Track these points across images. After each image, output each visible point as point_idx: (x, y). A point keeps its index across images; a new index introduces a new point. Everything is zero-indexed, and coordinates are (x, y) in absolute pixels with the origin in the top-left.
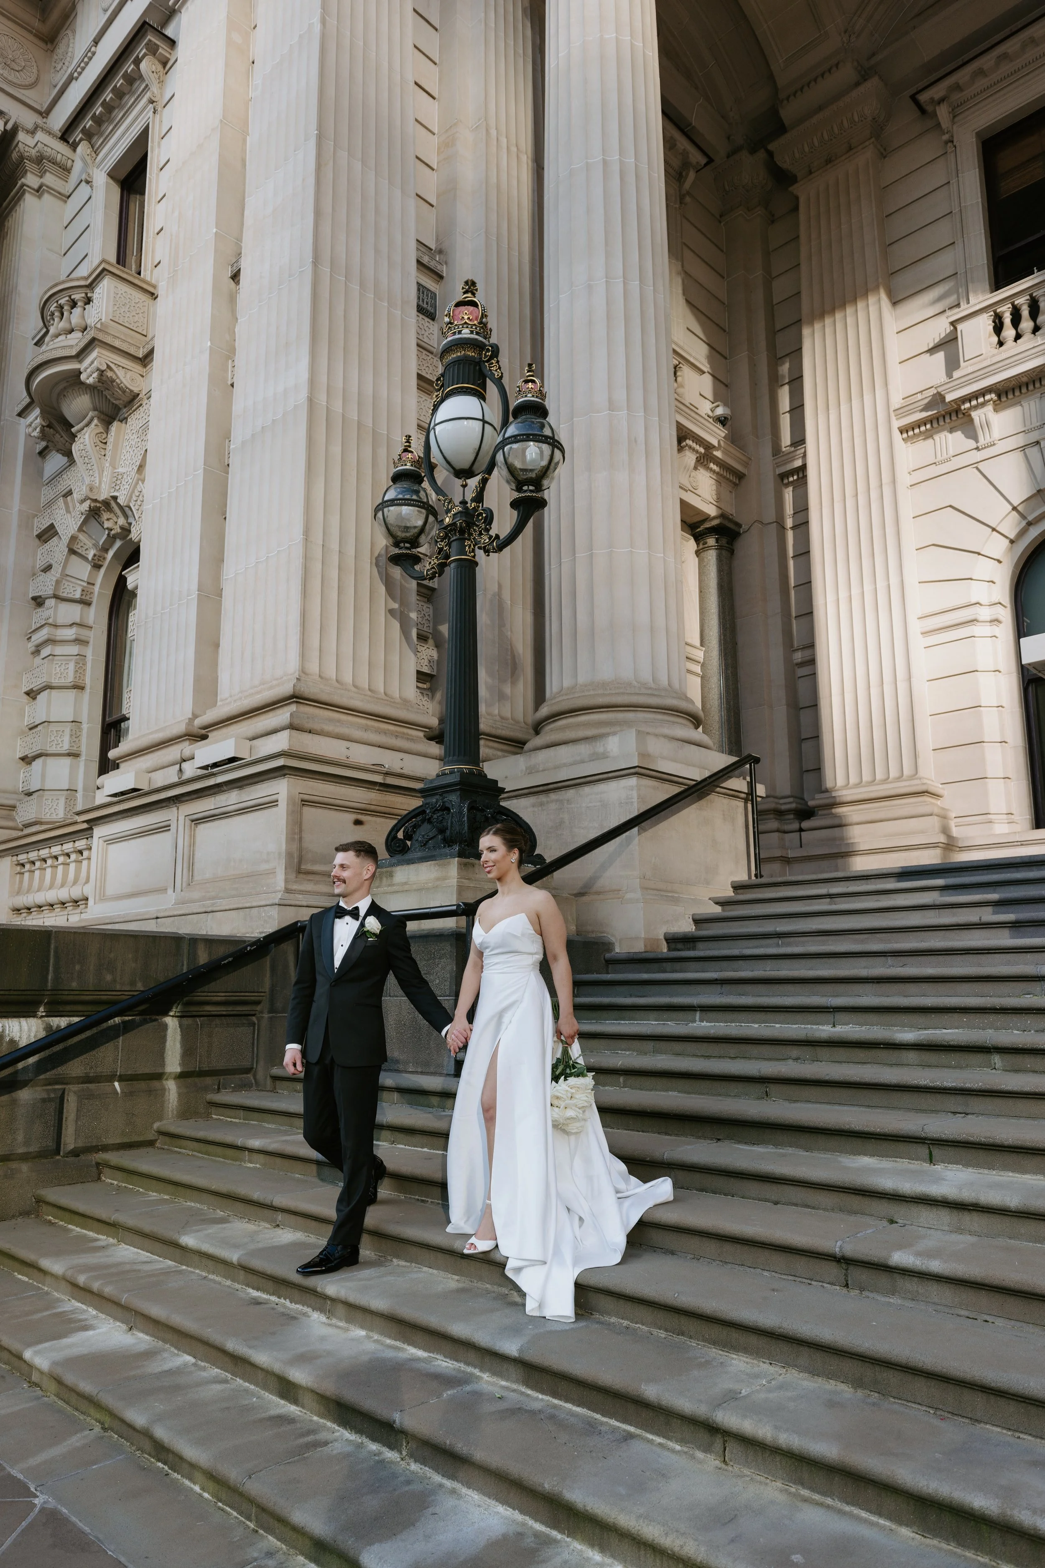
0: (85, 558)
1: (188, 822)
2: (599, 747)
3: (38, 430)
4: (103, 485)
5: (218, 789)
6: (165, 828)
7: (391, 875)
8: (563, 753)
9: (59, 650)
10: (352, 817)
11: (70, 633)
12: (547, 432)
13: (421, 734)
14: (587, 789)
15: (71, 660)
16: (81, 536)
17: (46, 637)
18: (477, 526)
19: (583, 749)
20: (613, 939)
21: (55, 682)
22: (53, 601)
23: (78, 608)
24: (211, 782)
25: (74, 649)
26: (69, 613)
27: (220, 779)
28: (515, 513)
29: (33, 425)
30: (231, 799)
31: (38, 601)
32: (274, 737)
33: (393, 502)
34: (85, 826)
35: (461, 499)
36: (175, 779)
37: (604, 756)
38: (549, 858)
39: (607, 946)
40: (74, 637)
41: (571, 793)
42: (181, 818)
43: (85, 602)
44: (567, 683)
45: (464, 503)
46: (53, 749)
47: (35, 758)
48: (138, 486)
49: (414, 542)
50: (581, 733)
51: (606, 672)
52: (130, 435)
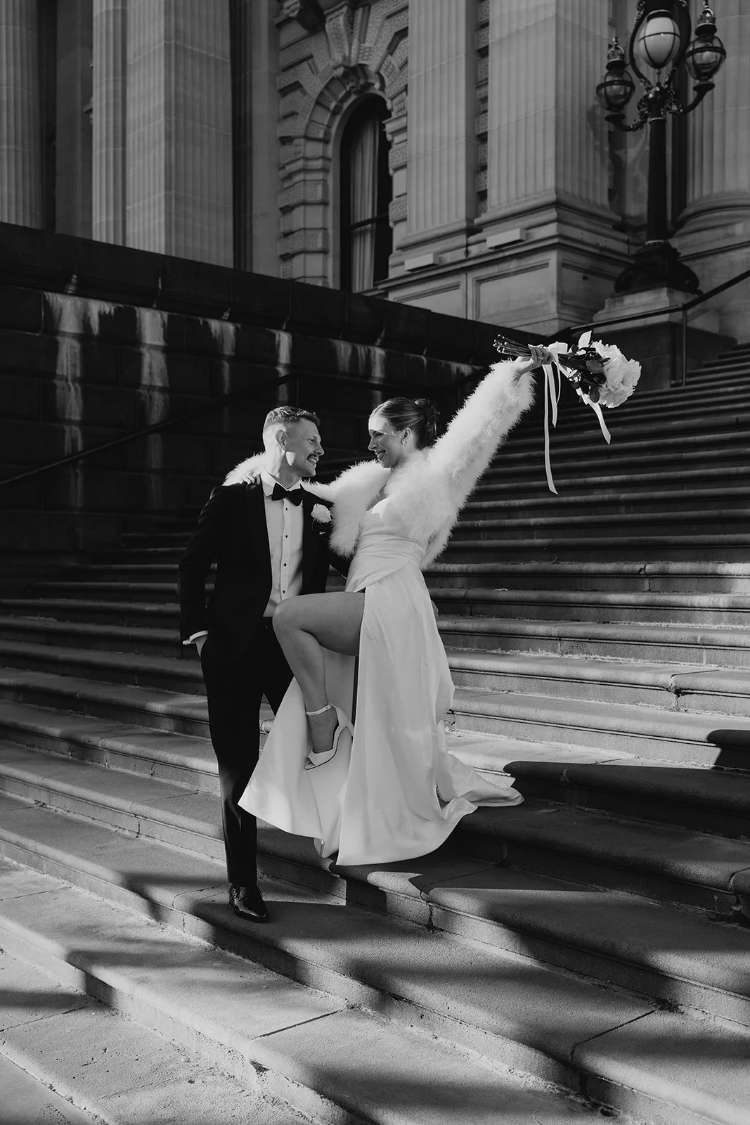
0: (328, 109)
1: (475, 282)
2: (729, 230)
3: (297, 12)
4: (352, 55)
5: (504, 259)
6: (457, 286)
7: (622, 301)
8: (706, 235)
9: (309, 177)
10: (581, 275)
11: (318, 164)
12: (716, 44)
13: (611, 226)
14: (721, 256)
15: (318, 184)
16: (326, 92)
17: (301, 167)
18: (669, 100)
19: (719, 232)
20: (737, 338)
21: (310, 199)
22: (302, 141)
23: (320, 146)
24: (501, 255)
25: (320, 176)
26: (314, 149)
27: (507, 254)
28: (696, 93)
29: (292, 8)
30: (513, 265)
31: (285, 140)
32: (545, 227)
33: (611, 83)
34: (383, 291)
35: (657, 81)
36: (464, 257)
37: (733, 236)
38: (705, 292)
39: (734, 341)
40: (320, 167)
41: (710, 259)
42: (471, 279)
43: (325, 141)
44: (706, 192)
45: (659, 84)
46: (311, 248)
47: (293, 255)
48: (387, 59)
49: (622, 106)
50: (717, 223)
51: (731, 186)
52: (375, 19)
